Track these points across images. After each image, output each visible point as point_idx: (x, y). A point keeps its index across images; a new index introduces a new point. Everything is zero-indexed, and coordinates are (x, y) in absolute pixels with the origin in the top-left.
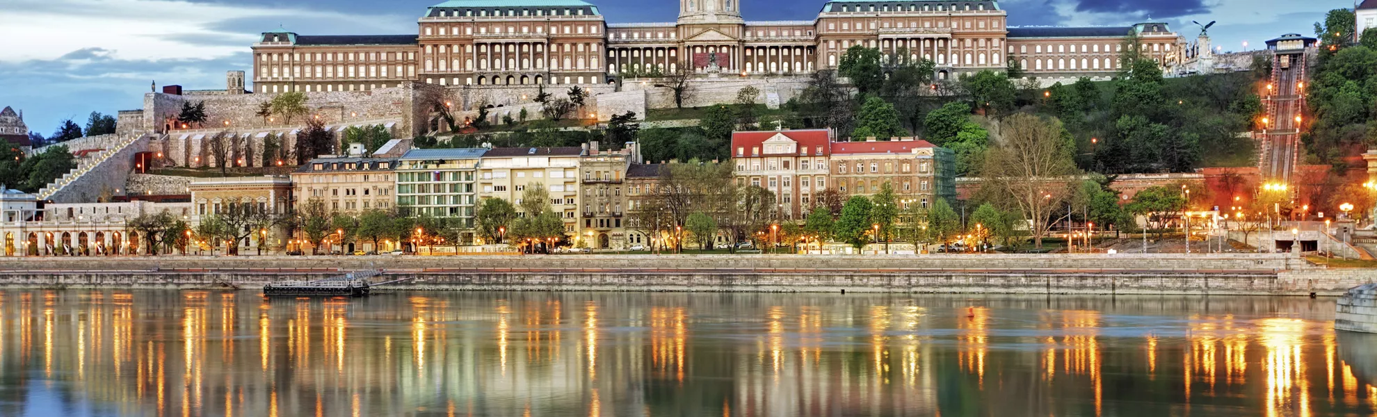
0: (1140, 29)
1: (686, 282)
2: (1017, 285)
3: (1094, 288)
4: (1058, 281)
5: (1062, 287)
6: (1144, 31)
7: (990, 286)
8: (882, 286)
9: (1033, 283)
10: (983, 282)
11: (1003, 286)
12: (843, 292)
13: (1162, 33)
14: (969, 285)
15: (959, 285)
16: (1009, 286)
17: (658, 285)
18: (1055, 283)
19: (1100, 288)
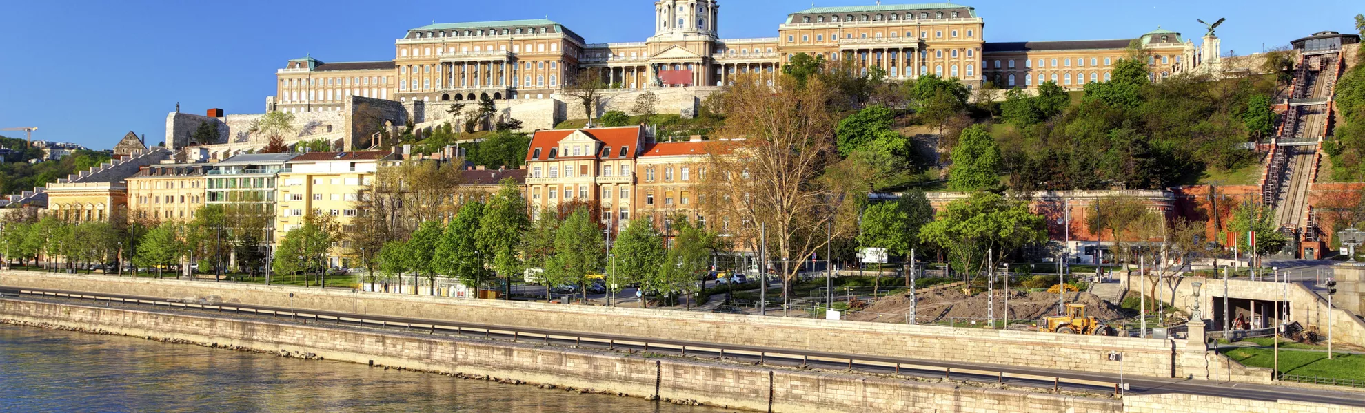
0: (1146, 40)
1: (208, 331)
2: (609, 378)
3: (737, 396)
4: (676, 375)
5: (682, 388)
6: (1151, 42)
7: (567, 374)
8: (419, 358)
9: (634, 375)
10: (556, 367)
11: (587, 376)
12: (371, 363)
13: (1172, 44)
14: (536, 370)
15: (522, 369)
16: (596, 378)
17: (181, 332)
18: (671, 378)
19: (747, 397)
